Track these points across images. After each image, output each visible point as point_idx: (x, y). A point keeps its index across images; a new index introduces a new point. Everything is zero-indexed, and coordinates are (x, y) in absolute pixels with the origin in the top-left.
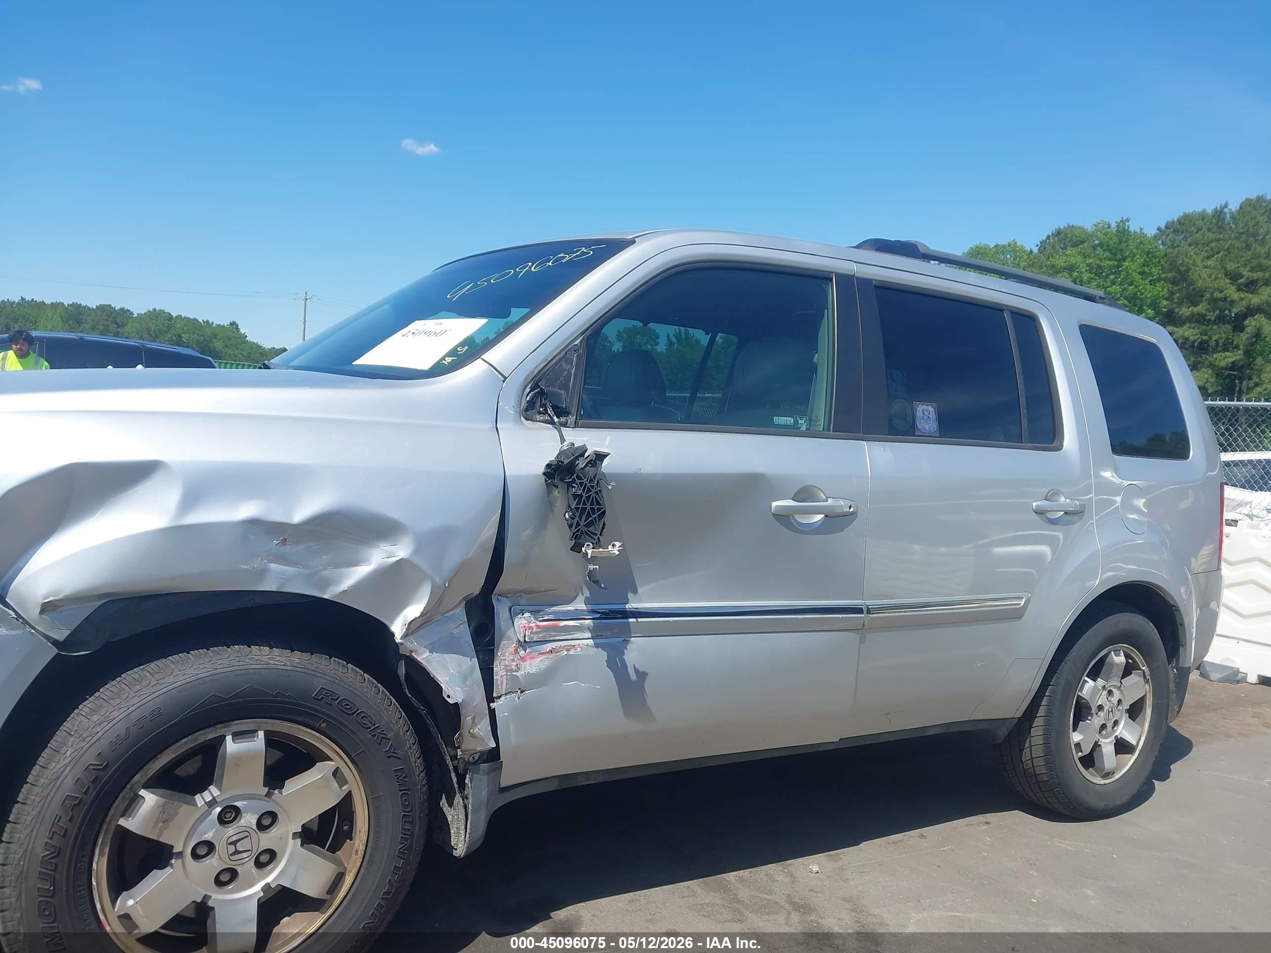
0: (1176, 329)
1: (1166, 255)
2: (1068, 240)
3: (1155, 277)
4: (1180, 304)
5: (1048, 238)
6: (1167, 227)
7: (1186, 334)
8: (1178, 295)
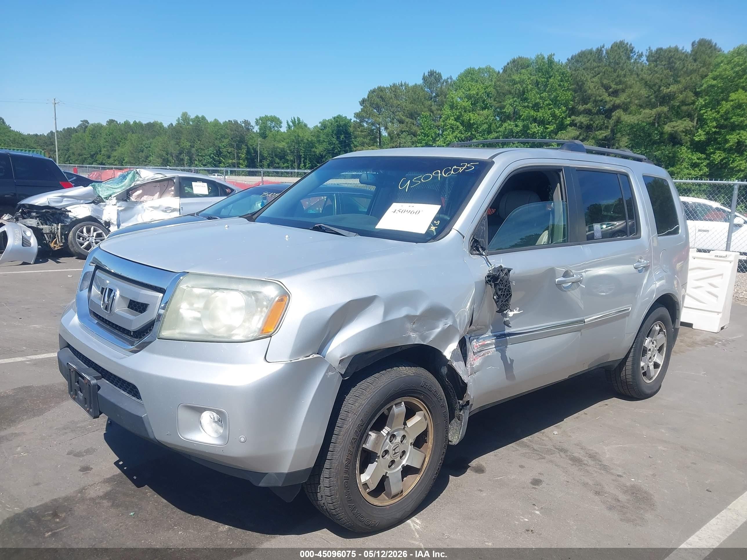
0: (576, 118)
1: (572, 75)
2: (520, 65)
3: (566, 88)
4: (578, 103)
5: (508, 64)
6: (572, 58)
7: (582, 120)
8: (577, 98)
